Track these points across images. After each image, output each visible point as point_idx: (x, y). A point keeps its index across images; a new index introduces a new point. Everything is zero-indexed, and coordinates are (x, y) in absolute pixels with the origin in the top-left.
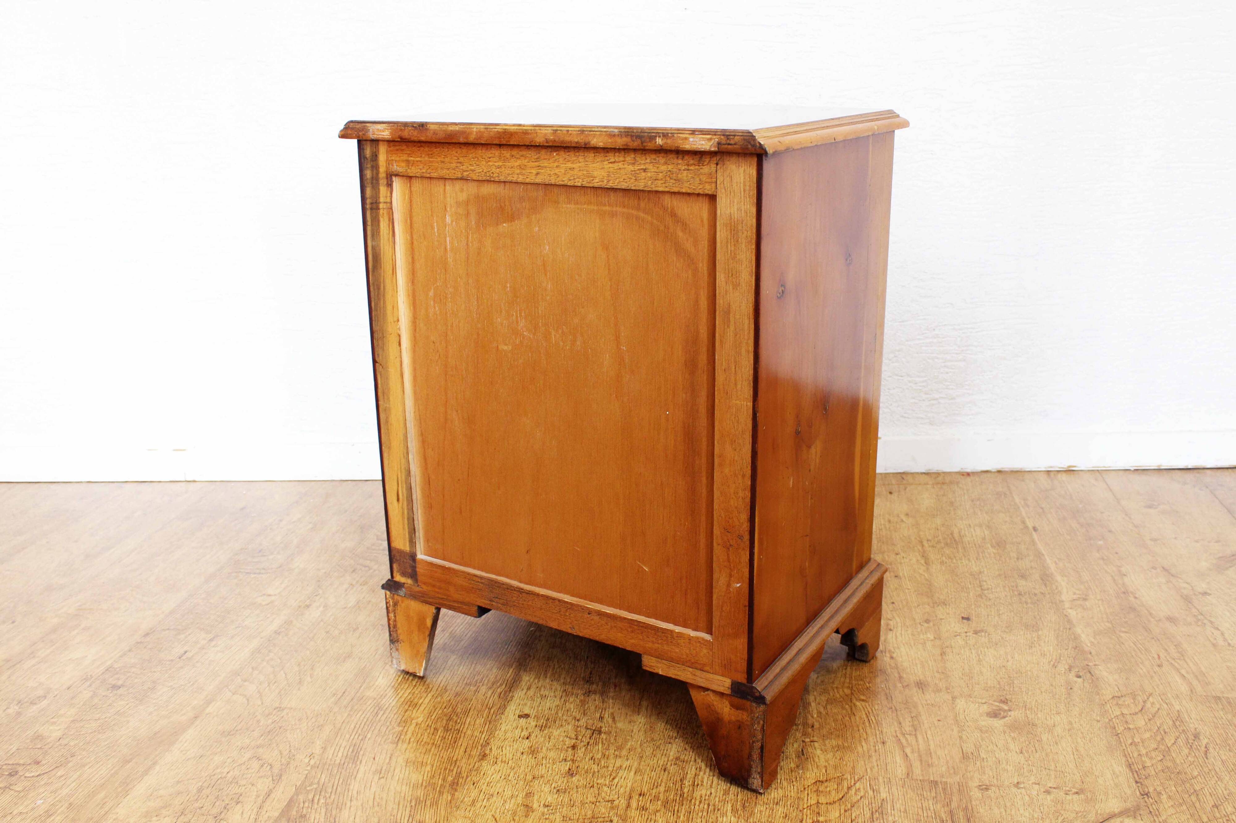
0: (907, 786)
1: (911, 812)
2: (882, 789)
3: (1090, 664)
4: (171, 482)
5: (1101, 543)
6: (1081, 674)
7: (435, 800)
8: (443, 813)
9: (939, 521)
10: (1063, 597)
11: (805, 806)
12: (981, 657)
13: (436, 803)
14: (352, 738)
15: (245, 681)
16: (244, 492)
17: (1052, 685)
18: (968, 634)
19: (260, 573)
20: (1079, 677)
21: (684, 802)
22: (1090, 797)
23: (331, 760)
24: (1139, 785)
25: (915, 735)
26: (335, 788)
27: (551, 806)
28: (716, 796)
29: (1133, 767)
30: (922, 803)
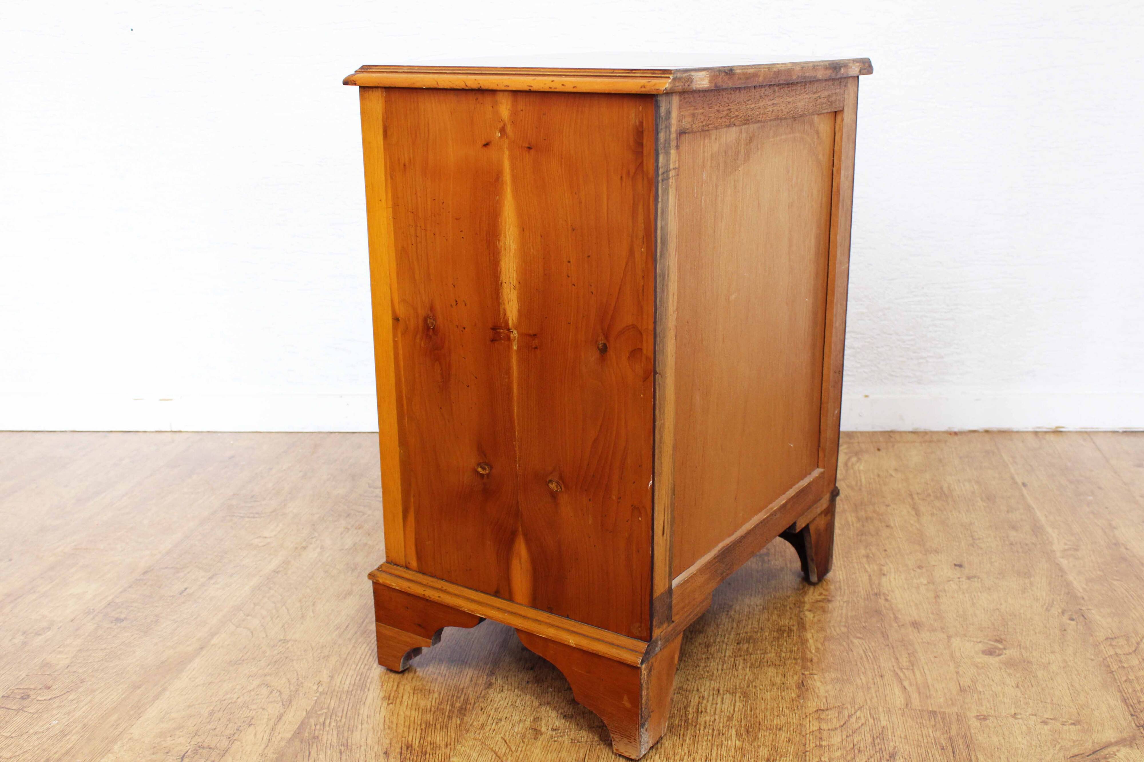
0: (906, 715)
1: (911, 738)
2: (882, 718)
3: (1083, 608)
4: (157, 432)
5: (1091, 498)
6: (1074, 617)
7: (445, 724)
8: (453, 735)
9: (928, 476)
10: (1055, 547)
11: (808, 732)
12: (975, 601)
13: (446, 726)
14: (358, 668)
15: (248, 615)
16: (232, 442)
17: (1046, 627)
18: (961, 579)
19: (254, 517)
20: (1072, 619)
21: (689, 727)
22: (1086, 727)
23: (339, 687)
24: (1134, 717)
25: (913, 670)
26: (345, 712)
27: (559, 730)
28: (720, 722)
29: (1127, 701)
30: (921, 731)
